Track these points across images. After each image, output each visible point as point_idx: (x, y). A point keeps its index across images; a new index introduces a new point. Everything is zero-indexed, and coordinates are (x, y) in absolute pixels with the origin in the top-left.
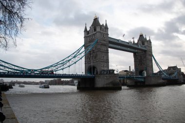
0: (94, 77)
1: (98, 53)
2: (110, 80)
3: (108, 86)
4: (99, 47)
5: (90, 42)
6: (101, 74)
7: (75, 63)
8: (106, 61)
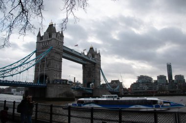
0: (46, 87)
1: (51, 61)
2: (64, 91)
3: (61, 97)
4: (53, 54)
5: (44, 48)
6: (53, 83)
7: (27, 69)
8: (59, 70)
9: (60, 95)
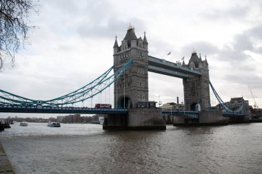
0: (127, 112)
1: (133, 78)
4: (134, 69)
5: (122, 62)
6: (137, 107)
7: (101, 92)
8: (144, 89)
9: (145, 122)
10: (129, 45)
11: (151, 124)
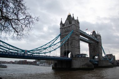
1: (73, 41)
3: (84, 67)
4: (74, 36)
5: (65, 32)
7: (55, 50)
8: (78, 47)
9: (83, 66)
10: (70, 23)
11: (86, 67)
